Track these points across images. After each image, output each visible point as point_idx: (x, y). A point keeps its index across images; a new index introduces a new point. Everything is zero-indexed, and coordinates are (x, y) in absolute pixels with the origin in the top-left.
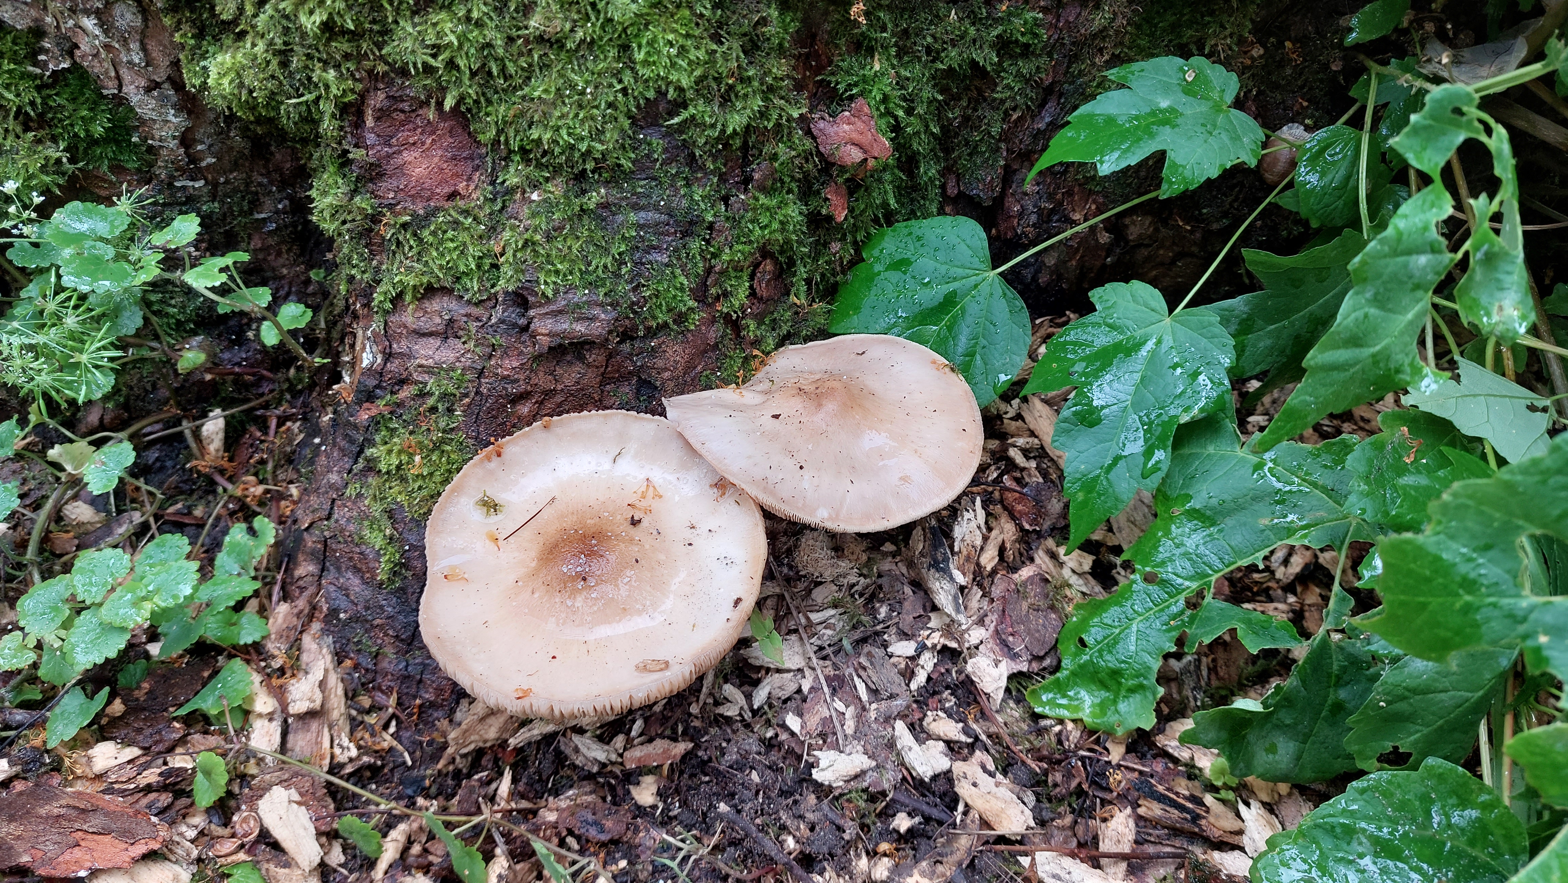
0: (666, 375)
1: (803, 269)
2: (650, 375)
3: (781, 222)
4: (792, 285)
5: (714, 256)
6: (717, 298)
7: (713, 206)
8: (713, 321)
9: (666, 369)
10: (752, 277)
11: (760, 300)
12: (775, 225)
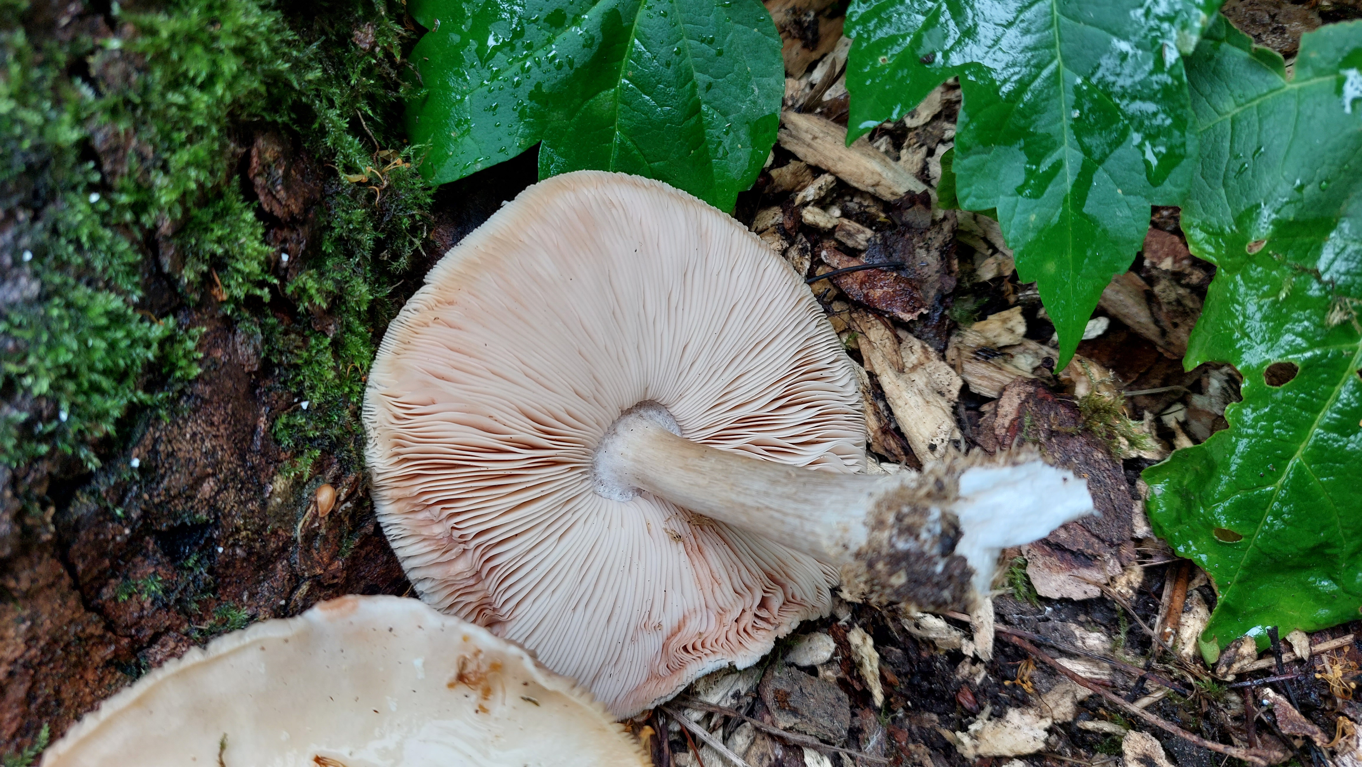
0: (208, 487)
1: (333, 114)
2: (175, 516)
3: (238, 51)
4: (332, 154)
5: (139, 208)
6: (206, 281)
7: (58, 103)
8: (229, 324)
9: (199, 481)
10: (248, 193)
11: (292, 222)
12: (230, 65)
